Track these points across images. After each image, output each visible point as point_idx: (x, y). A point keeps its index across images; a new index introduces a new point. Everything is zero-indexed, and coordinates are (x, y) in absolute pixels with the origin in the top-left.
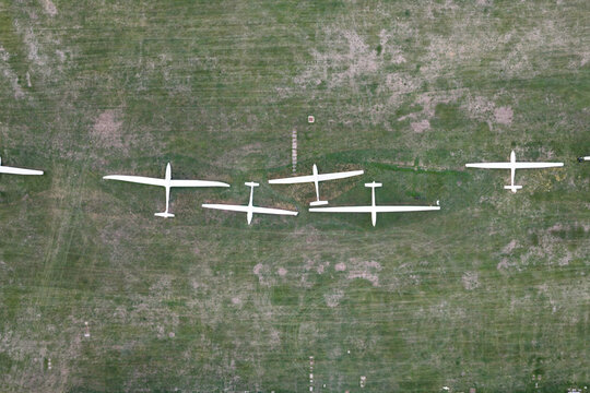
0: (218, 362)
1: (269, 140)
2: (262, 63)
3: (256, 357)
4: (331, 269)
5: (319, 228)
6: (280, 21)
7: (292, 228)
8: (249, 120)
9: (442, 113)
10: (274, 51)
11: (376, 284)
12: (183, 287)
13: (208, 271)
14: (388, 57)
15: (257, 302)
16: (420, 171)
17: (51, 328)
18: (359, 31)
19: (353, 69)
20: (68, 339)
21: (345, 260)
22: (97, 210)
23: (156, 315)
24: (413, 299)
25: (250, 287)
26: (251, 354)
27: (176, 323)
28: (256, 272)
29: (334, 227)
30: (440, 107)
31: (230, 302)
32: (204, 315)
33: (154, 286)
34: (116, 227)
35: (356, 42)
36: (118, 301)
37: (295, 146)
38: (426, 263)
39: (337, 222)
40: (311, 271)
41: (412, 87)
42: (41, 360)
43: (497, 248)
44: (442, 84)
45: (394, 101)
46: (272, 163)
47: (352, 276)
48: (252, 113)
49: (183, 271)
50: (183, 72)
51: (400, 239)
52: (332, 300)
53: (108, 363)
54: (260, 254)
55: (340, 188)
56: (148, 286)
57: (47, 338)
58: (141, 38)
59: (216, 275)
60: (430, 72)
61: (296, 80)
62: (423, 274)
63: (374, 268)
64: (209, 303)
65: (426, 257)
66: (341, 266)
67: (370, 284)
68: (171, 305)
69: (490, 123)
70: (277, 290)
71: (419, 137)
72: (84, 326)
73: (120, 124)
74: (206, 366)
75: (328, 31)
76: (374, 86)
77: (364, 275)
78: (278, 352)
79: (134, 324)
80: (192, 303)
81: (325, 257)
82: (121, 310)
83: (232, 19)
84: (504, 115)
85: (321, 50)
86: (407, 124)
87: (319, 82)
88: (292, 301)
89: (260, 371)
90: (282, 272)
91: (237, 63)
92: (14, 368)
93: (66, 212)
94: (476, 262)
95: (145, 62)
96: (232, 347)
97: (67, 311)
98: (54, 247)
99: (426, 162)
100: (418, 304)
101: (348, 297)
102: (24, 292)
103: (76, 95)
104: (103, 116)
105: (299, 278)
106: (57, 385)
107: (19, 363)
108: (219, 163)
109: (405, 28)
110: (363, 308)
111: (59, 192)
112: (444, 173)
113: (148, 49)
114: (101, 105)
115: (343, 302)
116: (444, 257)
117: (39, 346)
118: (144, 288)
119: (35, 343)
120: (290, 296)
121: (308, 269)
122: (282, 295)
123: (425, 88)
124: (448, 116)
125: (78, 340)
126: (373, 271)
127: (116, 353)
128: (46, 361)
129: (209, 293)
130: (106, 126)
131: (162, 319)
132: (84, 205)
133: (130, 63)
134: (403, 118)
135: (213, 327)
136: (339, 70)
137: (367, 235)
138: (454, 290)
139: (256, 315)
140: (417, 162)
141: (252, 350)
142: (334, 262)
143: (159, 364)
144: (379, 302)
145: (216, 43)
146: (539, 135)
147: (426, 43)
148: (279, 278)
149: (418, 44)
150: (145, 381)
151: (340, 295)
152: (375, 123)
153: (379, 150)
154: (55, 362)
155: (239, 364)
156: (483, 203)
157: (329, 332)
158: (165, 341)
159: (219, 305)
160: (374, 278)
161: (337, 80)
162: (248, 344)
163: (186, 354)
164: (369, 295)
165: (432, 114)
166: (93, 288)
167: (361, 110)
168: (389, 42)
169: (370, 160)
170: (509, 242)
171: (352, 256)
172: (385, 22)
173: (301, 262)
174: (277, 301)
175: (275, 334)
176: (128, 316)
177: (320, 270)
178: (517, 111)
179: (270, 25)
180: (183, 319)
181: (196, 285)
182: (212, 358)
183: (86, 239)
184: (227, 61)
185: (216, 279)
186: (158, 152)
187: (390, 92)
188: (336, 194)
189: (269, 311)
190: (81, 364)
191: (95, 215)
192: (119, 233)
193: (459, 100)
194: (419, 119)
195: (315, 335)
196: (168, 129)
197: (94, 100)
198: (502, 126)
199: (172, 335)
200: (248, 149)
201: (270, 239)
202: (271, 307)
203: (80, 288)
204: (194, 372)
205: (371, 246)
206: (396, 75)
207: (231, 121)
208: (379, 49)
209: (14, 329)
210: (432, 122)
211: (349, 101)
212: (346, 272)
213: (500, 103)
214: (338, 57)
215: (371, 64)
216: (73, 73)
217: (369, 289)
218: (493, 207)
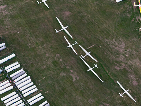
0: (30, 59)
1: (88, 41)
2: (103, 32)
3: (36, 66)
4: (69, 69)
5: (77, 61)
6: (114, 30)
7: (73, 56)
8: (90, 36)
9: (124, 70)
10: (108, 32)
11: (73, 81)
12: (42, 43)
13: (50, 46)
14: (126, 53)
15: (50, 59)
16: (107, 74)
17: (16, 26)
18: (126, 45)
19: (117, 48)
20: (15, 29)
21: (74, 71)
22: (48, 20)
23: (32, 42)
24: (76, 91)
25: (52, 56)
26: (36, 65)
27: (33, 46)
28: (57, 55)
29: (80, 64)
30: (125, 69)
31: (46, 54)
32: (39, 51)
33: (39, 38)
34: (47, 25)
35: (123, 45)
36: (30, 34)
37: (91, 47)
38: (87, 88)
39: (82, 64)
40: (66, 66)
41: (124, 61)
42: (7, 27)
43: (104, 102)
44: (130, 67)
45: (118, 59)
46: (84, 45)
47: (71, 75)
48: (92, 35)
49: (46, 41)
50: (89, 20)
51: (88, 79)
52: (62, 74)
53: (15, 39)
54: (62, 54)
55: (90, 60)
56: (38, 37)
57: (13, 26)
58: (90, 10)
59: (50, 48)
60: (130, 63)
61: (105, 39)
62: (84, 89)
63: (77, 78)
64: (43, 50)
65: (88, 87)
66: (72, 71)
67: (73, 80)
68: (37, 43)
69: (131, 81)
70: (56, 61)
71: (115, 69)
72: (20, 31)
73: (69, 15)
74: (27, 57)
75: (120, 39)
76: (118, 54)
77: (73, 77)
78: (41, 70)
79: (27, 39)
80: (40, 47)
81: (71, 67)
82: (29, 35)
83: (107, 22)
84: (135, 83)
85: (115, 40)
86: (115, 65)
87: (109, 43)
88: (56, 66)
89: (33, 69)
90: (61, 60)
91: (99, 27)
92: (2, 24)
93: (43, 16)
94: (96, 99)
95: (85, 13)
96: (35, 60)
97: (21, 26)
98: (34, 18)
99: (110, 74)
100: (76, 93)
101: (65, 77)
102: (20, 17)
103: (69, 6)
104: (68, 12)
105: (62, 64)
106: (3, 33)
107: (4, 24)
108: (76, 35)
109: (134, 52)
110: (65, 81)
111: (46, 13)
112: (111, 79)
113: (88, 12)
114: (70, 11)
115: (63, 76)
116: (92, 91)
117: (10, 26)
118: (37, 37)
119: (10, 25)
120: (56, 65)
121: (66, 65)
122: (55, 63)
123: (126, 64)
124: (124, 72)
125: (16, 31)
126: (76, 78)
127: (18, 39)
128: (7, 28)
129: (45, 49)
130: (67, 13)
131: (32, 43)
132: (47, 18)
133: (83, 11)
134: (116, 63)
135: (37, 54)
136: (114, 45)
137: (84, 72)
138: (86, 98)
139: (47, 61)
140: (109, 72)
141: (38, 64)
142: (72, 69)
143: (21, 48)
144: (69, 84)
145: (100, 22)
146: (138, 94)
147: (135, 58)
148: (59, 60)
149: (134, 57)
150: (15, 48)
151: (65, 75)
152: (110, 59)
153: (105, 63)
154: (8, 30)
155: (32, 64)
156: (112, 92)
157: (54, 78)
158: (27, 47)
159: (44, 52)
160: (74, 80)
161: (112, 46)
162: (38, 63)
163: (27, 52)
164: (70, 81)
165: (122, 68)
166: (30, 28)
167: (110, 54)
168: (129, 51)
169: (101, 62)
170: (108, 103)
171: (76, 72)
172: (132, 48)
173: (66, 62)
174: (53, 63)
175: (45, 67)
176: (28, 37)
177: (67, 67)
178: (138, 85)
179: (112, 29)
180: (35, 47)
181: (45, 45)
182: (30, 57)
183: (40, 22)
184: (98, 26)
185: (49, 48)
186: (69, 24)
187: (119, 57)
188: (88, 60)
189: (50, 62)
190: (11, 35)
191: (46, 21)
192: (46, 26)
193: (130, 72)
194: (118, 67)
195: (51, 75)
196: (75, 23)
197: (70, 9)
198: (132, 84)
199: (30, 47)
200: (83, 39)
201: (66, 54)
202: (51, 62)
203: (28, 26)
204: (24, 56)
205: (81, 74)
206: (123, 57)
207: (86, 33)
208: (126, 50)
209: (11, 20)
210: (120, 70)
211: (110, 51)
212: (71, 73)
213: (137, 80)
214: (117, 44)
215: (121, 51)
216: (73, 3)
217: (71, 80)
218: (113, 94)
